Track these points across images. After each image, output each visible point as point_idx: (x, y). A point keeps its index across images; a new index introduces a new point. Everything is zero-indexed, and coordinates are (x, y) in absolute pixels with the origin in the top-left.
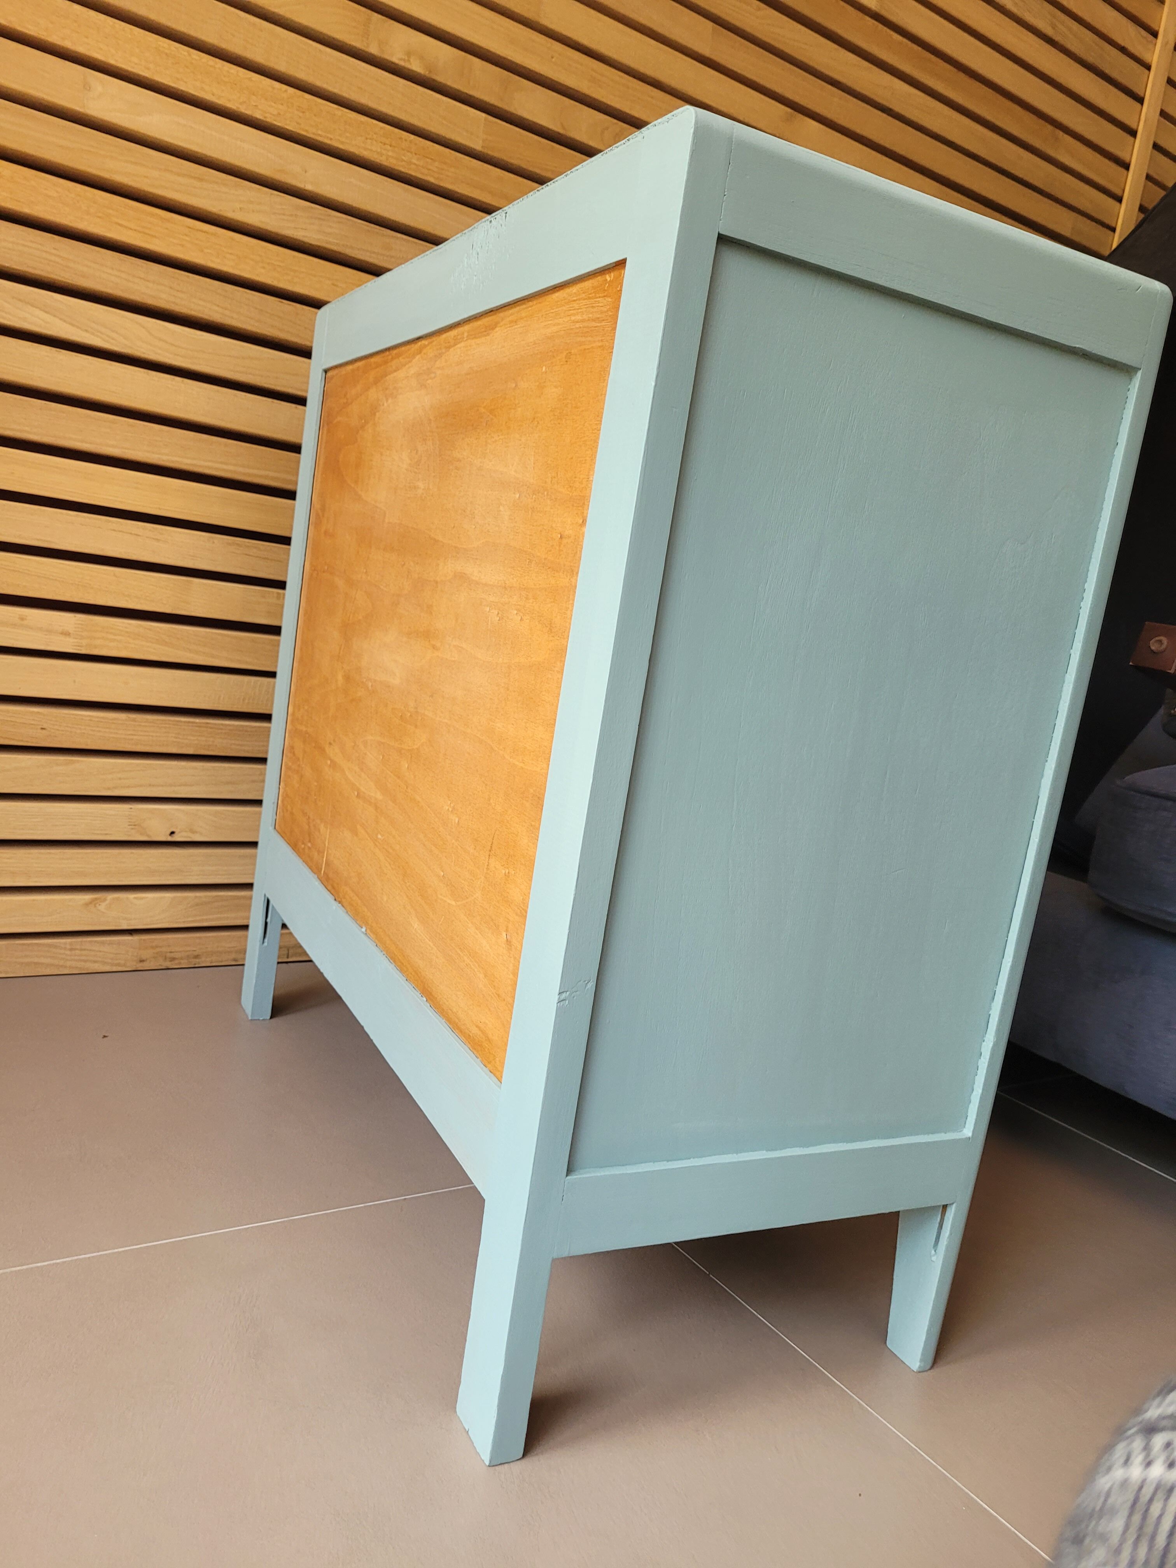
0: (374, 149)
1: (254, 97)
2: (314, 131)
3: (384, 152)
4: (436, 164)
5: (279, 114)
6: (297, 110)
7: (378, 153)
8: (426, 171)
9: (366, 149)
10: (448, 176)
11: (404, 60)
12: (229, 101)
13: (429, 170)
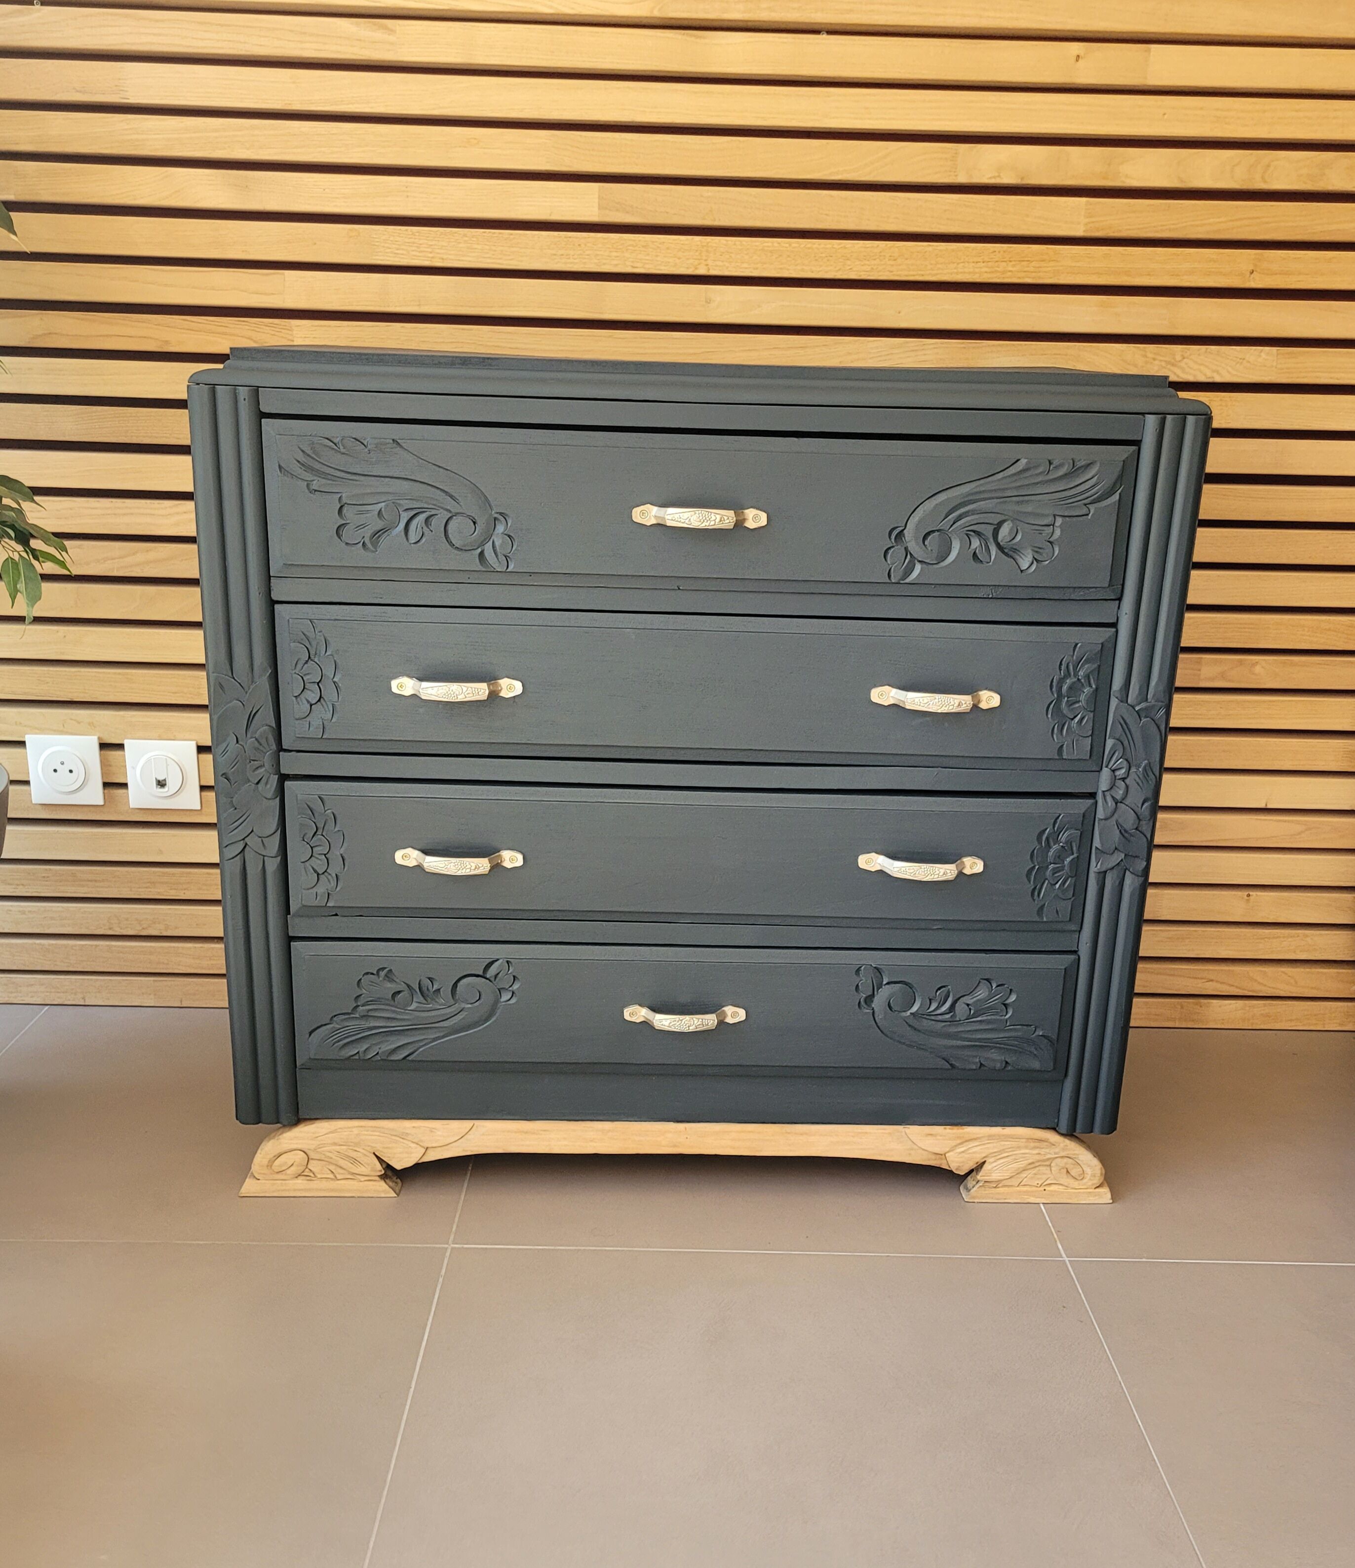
0: (966, 270)
1: (849, 262)
2: (906, 273)
3: (977, 270)
4: (1033, 264)
5: (872, 269)
6: (889, 260)
7: (970, 273)
8: (1023, 274)
9: (957, 273)
10: (1045, 272)
11: (994, 177)
12: (826, 272)
13: (1025, 272)
